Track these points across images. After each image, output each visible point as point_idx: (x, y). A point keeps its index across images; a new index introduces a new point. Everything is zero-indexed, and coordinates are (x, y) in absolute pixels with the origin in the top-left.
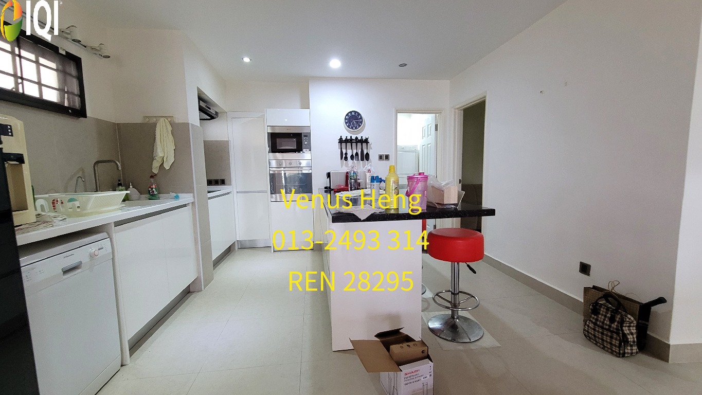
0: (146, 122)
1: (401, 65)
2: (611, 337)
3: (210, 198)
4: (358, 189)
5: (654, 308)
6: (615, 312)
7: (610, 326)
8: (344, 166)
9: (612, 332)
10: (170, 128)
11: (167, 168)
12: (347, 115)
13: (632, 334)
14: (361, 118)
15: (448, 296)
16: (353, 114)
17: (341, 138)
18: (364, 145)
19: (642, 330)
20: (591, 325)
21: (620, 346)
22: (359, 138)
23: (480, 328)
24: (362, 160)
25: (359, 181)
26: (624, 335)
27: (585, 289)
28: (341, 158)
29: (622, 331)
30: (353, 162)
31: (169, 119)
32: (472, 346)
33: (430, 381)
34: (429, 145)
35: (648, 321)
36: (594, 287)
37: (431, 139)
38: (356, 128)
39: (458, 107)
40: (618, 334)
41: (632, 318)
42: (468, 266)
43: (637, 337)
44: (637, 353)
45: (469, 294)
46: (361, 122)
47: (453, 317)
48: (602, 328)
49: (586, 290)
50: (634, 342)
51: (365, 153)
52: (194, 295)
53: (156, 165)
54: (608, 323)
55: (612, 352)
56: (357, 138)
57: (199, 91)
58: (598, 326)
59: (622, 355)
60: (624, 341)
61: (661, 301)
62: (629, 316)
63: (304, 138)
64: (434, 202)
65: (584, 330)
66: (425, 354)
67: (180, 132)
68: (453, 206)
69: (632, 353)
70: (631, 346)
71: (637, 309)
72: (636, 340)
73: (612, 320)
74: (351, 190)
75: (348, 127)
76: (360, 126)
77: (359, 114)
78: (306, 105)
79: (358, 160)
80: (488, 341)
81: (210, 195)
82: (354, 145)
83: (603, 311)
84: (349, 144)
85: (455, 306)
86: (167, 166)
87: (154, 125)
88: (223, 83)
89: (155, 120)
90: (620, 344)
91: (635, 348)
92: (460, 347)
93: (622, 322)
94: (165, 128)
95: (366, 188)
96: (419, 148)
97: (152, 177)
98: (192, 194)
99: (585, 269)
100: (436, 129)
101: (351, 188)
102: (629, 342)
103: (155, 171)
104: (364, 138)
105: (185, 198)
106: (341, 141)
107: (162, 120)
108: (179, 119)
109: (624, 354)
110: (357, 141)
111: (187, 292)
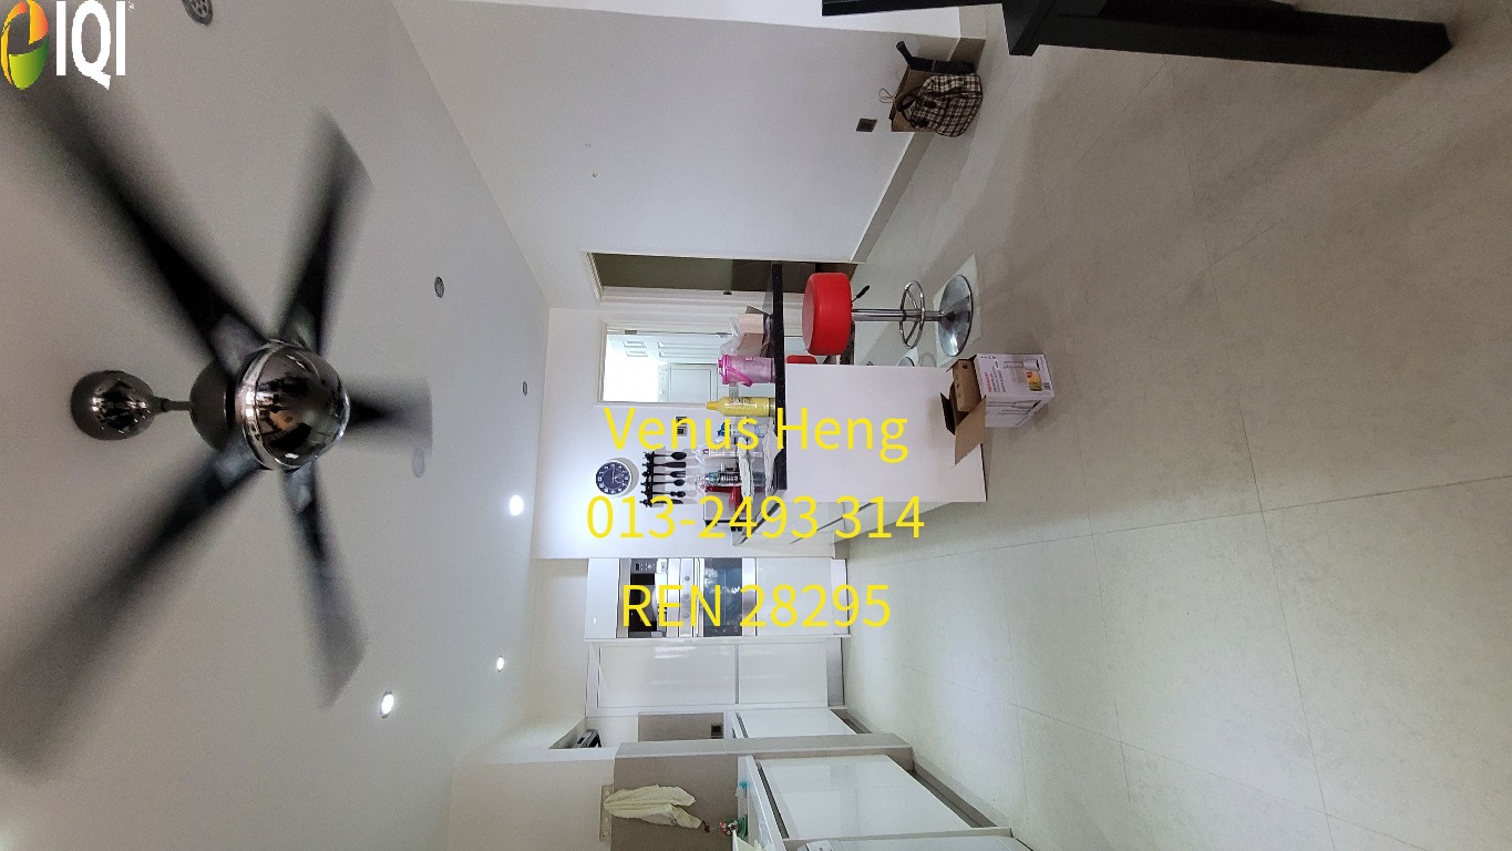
0: (609, 838)
1: (525, 392)
2: (956, 107)
3: (745, 735)
4: (738, 470)
5: (913, 54)
6: (919, 100)
7: (940, 108)
8: (695, 498)
9: (948, 107)
10: (623, 793)
11: (693, 800)
12: (602, 489)
13: (949, 82)
14: (608, 465)
15: (908, 324)
16: (600, 479)
17: (644, 502)
18: (657, 460)
19: (944, 67)
20: (943, 128)
21: (966, 98)
22: (645, 469)
23: (955, 280)
24: (683, 465)
25: (722, 469)
26: (951, 91)
27: (893, 130)
28: (680, 502)
29: (946, 93)
30: (689, 481)
31: (607, 793)
32: (976, 294)
33: (1002, 358)
34: (662, 345)
35: (930, 62)
36: (892, 117)
37: (651, 342)
38: (627, 474)
39: (597, 296)
40: (949, 100)
41: (928, 81)
42: (859, 296)
43: (954, 74)
44: (975, 76)
45: (905, 294)
46: (617, 465)
47: (939, 319)
48: (944, 117)
49: (895, 128)
50: (960, 79)
51: (672, 460)
52: (918, 761)
53: (686, 820)
54: (936, 110)
55: (977, 106)
56: (645, 474)
57: (556, 746)
58: (942, 120)
59: (979, 94)
60: (958, 92)
61: (902, 48)
62: (925, 85)
63: (641, 571)
64: (761, 347)
65: (951, 136)
66: (969, 364)
67: (630, 773)
68: (768, 320)
69: (976, 83)
70: (966, 83)
71: (916, 73)
72: (957, 77)
73: (933, 105)
74: (739, 481)
75: (623, 488)
76: (623, 468)
77: (602, 469)
78: (581, 566)
79: (683, 473)
80: (969, 270)
81: (739, 734)
82: (656, 479)
83: (920, 115)
84: (655, 488)
85: (920, 318)
86: (690, 801)
87: (616, 820)
88: (532, 718)
89: (606, 820)
90: (964, 97)
91: (968, 78)
92: (977, 310)
93: (934, 94)
94: (622, 802)
95: (737, 458)
96: (664, 363)
97: (707, 829)
98: (740, 759)
99: (866, 125)
100: (634, 332)
101: (734, 482)
102: (960, 88)
103: (697, 823)
104: (646, 461)
105: (748, 769)
106: (647, 503)
107: (606, 806)
108: (608, 776)
109: (976, 92)
110: (649, 473)
111: (913, 770)
